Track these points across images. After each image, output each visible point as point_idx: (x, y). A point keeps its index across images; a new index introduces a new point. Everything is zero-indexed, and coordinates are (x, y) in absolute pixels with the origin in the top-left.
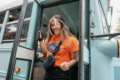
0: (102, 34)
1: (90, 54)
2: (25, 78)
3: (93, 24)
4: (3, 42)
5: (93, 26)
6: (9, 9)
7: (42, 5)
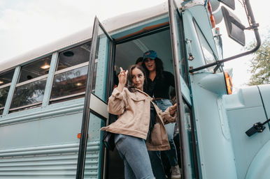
0: (204, 64)
1: (191, 93)
2: (99, 145)
3: (191, 56)
4: (50, 103)
5: (191, 58)
6: (58, 51)
7: (114, 39)
